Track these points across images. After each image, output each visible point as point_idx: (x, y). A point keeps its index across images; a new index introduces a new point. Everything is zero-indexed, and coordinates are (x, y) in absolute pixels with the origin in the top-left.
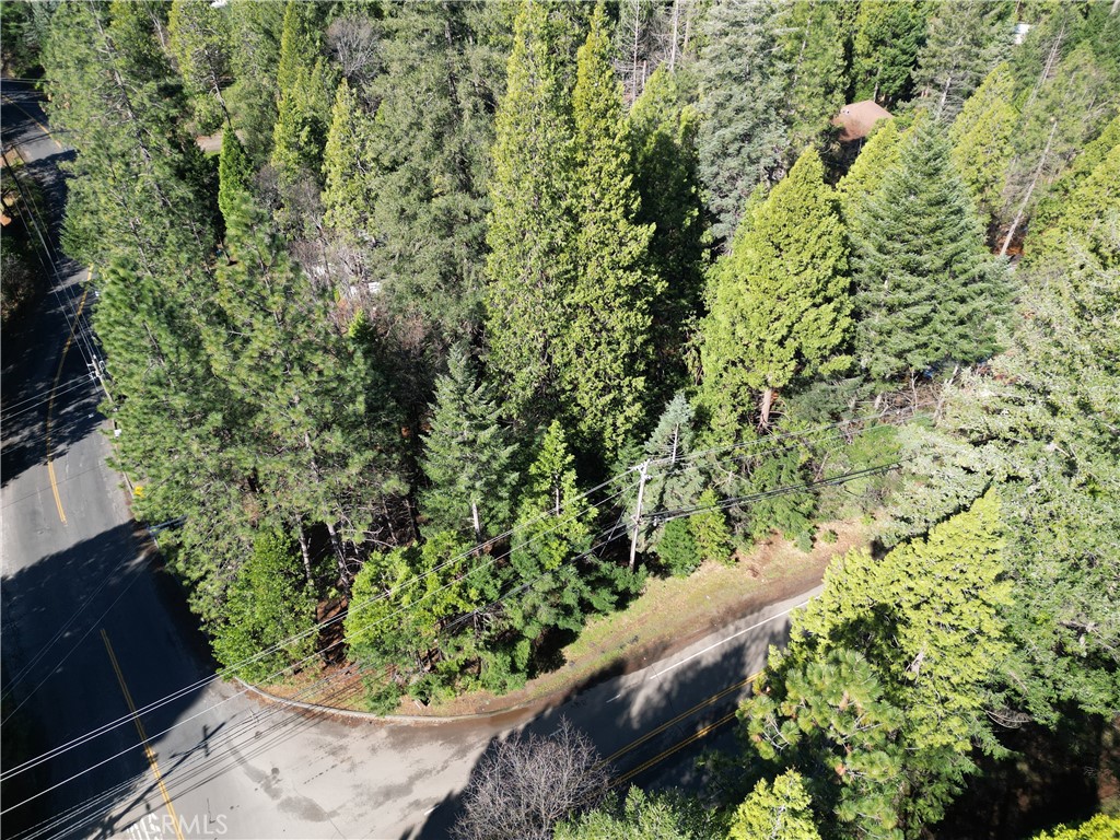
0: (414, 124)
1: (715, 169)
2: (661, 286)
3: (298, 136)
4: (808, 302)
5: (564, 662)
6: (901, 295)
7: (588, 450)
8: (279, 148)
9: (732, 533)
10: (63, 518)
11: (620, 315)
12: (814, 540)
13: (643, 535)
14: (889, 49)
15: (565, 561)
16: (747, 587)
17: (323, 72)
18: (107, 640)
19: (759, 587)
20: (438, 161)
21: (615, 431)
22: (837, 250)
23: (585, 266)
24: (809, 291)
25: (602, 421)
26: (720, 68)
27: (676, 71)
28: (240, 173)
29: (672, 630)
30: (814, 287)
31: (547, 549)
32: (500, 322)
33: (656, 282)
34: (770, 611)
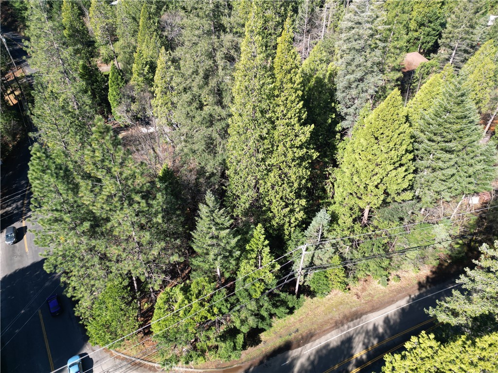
0: (195, 72)
1: (344, 94)
2: (316, 155)
3: (144, 70)
4: (392, 167)
5: (260, 341)
6: (440, 164)
7: (276, 235)
8: (135, 75)
9: (347, 277)
10: (27, 250)
11: (294, 170)
12: (388, 280)
13: (302, 277)
14: (426, 28)
15: (262, 293)
16: (354, 304)
17: (156, 39)
18: (41, 316)
19: (360, 305)
20: (206, 90)
21: (290, 225)
22: (408, 140)
23: (278, 146)
24: (392, 161)
25: (283, 219)
26: (349, 45)
27: (324, 39)
28: (118, 84)
29: (316, 326)
30: (395, 159)
31: (253, 287)
32: (234, 171)
33: (313, 153)
34: (366, 318)
